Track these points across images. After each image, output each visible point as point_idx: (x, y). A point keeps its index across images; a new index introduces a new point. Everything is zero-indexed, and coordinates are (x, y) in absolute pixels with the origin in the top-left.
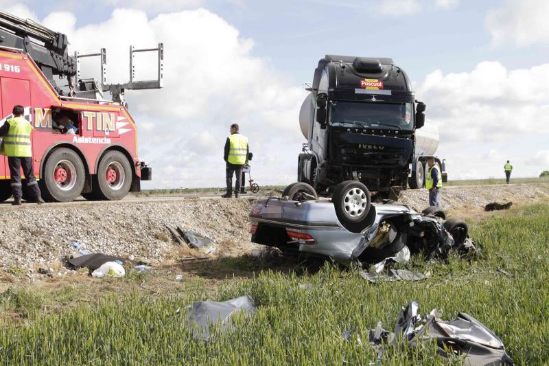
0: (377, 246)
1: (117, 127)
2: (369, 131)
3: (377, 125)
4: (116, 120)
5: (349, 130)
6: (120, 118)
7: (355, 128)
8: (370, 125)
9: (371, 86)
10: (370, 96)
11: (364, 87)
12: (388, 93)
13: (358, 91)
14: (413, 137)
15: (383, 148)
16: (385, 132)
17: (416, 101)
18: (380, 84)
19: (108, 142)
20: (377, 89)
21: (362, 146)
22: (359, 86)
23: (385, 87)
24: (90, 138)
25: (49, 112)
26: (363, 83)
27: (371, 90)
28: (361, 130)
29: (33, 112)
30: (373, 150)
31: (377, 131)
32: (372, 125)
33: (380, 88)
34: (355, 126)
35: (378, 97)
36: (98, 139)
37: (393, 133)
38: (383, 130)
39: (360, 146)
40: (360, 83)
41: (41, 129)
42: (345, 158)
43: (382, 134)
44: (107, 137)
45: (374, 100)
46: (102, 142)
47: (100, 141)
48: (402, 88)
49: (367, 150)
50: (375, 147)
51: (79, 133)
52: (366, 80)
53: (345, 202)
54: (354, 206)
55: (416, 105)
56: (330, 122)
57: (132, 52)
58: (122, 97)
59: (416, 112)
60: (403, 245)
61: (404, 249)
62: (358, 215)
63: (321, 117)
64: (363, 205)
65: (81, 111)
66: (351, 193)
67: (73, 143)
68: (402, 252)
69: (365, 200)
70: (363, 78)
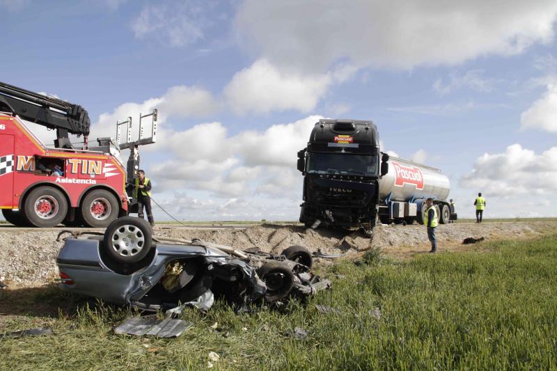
0: (171, 288)
1: (104, 172)
2: (338, 177)
3: (345, 172)
4: (103, 166)
5: (321, 176)
6: (106, 165)
7: (326, 175)
8: (340, 172)
9: (343, 140)
10: (340, 149)
11: (337, 142)
12: (356, 146)
13: (330, 145)
14: (377, 184)
15: (351, 191)
16: (352, 178)
17: (382, 153)
18: (351, 139)
19: (94, 183)
20: (348, 143)
21: (333, 190)
22: (332, 140)
23: (354, 142)
24: (74, 180)
25: (32, 159)
26: (336, 138)
28: (331, 176)
29: (15, 158)
30: (342, 193)
31: (345, 177)
32: (342, 172)
33: (350, 142)
34: (327, 172)
35: (347, 149)
36: (82, 180)
37: (358, 178)
38: (350, 176)
39: (331, 190)
40: (334, 139)
41: (22, 171)
42: (319, 199)
43: (349, 180)
44: (93, 179)
45: (343, 151)
46: (87, 183)
47: (85, 182)
48: (369, 142)
49: (337, 193)
50: (343, 190)
51: (64, 176)
52: (339, 136)
53: (113, 240)
54: (127, 245)
55: (381, 156)
56: (308, 169)
57: (141, 118)
58: (136, 151)
59: (381, 162)
60: (205, 289)
61: (206, 294)
62: (132, 255)
63: (301, 166)
64: (140, 244)
65: (66, 159)
66: (122, 230)
67: (55, 183)
68: (205, 297)
69: (142, 239)
70: (337, 135)
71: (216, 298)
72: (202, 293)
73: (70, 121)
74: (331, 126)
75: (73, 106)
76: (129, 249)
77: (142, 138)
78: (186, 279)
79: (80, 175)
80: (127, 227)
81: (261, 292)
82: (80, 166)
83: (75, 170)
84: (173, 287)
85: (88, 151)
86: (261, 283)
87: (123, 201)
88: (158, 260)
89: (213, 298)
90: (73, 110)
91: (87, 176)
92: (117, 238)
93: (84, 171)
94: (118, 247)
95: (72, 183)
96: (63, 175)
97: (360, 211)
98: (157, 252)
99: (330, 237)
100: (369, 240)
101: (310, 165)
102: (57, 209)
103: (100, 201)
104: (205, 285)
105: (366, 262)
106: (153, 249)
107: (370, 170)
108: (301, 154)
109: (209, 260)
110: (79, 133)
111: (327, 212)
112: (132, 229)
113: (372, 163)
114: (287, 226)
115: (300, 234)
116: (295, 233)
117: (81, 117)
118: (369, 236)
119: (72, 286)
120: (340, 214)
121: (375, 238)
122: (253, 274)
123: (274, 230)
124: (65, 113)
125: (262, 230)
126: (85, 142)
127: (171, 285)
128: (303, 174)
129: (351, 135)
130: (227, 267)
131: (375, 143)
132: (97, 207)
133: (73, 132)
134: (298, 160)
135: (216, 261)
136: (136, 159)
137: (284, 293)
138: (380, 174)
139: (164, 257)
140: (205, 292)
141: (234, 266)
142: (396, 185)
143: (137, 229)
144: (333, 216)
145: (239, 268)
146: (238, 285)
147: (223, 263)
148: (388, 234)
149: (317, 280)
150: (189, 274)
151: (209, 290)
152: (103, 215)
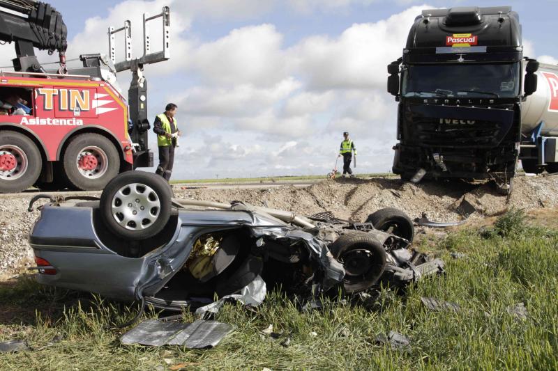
1: (93, 107)
2: (452, 101)
3: (465, 93)
4: (92, 98)
5: (425, 101)
6: (97, 96)
7: (434, 98)
8: (455, 93)
9: (461, 42)
10: (456, 56)
11: (450, 45)
12: (483, 49)
13: (440, 50)
14: (517, 110)
15: (473, 122)
16: (475, 101)
17: (526, 58)
18: (473, 40)
19: (80, 123)
20: (468, 45)
21: (444, 122)
22: (443, 43)
23: (479, 43)
24: (49, 120)
26: (449, 39)
27: (458, 48)
28: (441, 100)
30: (459, 126)
31: (464, 101)
32: (459, 93)
33: (472, 45)
34: (435, 95)
35: (466, 56)
36: (61, 120)
37: (486, 102)
38: (472, 99)
39: (441, 121)
40: (446, 40)
42: (422, 137)
43: (471, 105)
44: (77, 118)
45: (461, 60)
46: (69, 124)
47: (67, 122)
48: (505, 42)
49: (452, 126)
50: (461, 122)
51: (33, 114)
52: (455, 35)
53: (114, 206)
54: (135, 213)
55: (525, 64)
56: (404, 92)
57: (145, 21)
58: (140, 73)
59: (524, 73)
60: (253, 275)
61: (255, 282)
62: (143, 227)
63: (393, 86)
64: (154, 210)
65: (34, 88)
66: (127, 192)
67: (20, 125)
68: (252, 287)
69: (157, 203)
70: (451, 33)
71: (269, 289)
72: (249, 282)
73: (35, 29)
74: (441, 19)
75: (37, 5)
76: (138, 219)
77: (148, 53)
78: (224, 261)
79: (57, 112)
80: (133, 187)
81: (337, 279)
82: (57, 99)
83: (49, 105)
84: (205, 273)
85: (67, 75)
86: (337, 265)
87: (126, 150)
88: (182, 234)
89: (264, 288)
90: (37, 12)
91: (69, 114)
92: (119, 202)
93: (64, 107)
94: (121, 216)
95: (47, 126)
96: (31, 113)
97: (489, 154)
98: (180, 222)
99: (440, 196)
100: (504, 198)
101: (408, 84)
102: (26, 164)
103: (91, 151)
104: (252, 270)
105: (500, 233)
106: (174, 219)
107: (506, 87)
108: (393, 68)
109: (257, 232)
110: (51, 48)
111: (436, 157)
112: (141, 189)
113: (509, 77)
114: (373, 180)
115: (394, 191)
116: (386, 190)
117: (52, 22)
118: (503, 193)
119: (55, 277)
120: (457, 159)
121: (514, 195)
122: (324, 252)
123: (353, 186)
124: (26, 16)
125: (335, 186)
126: (61, 62)
127: (202, 270)
128: (397, 100)
129: (473, 33)
130: (285, 242)
131: (515, 43)
132: (86, 160)
133: (41, 47)
134: (389, 78)
135: (268, 234)
136: (141, 85)
137: (371, 280)
138: (523, 93)
139: (190, 230)
140: (253, 280)
141: (294, 241)
142: (549, 110)
143: (149, 190)
144: (445, 162)
145: (302, 243)
146: (302, 269)
147: (279, 237)
148: (537, 188)
149: (422, 260)
150: (229, 253)
151: (258, 276)
152: (97, 171)
